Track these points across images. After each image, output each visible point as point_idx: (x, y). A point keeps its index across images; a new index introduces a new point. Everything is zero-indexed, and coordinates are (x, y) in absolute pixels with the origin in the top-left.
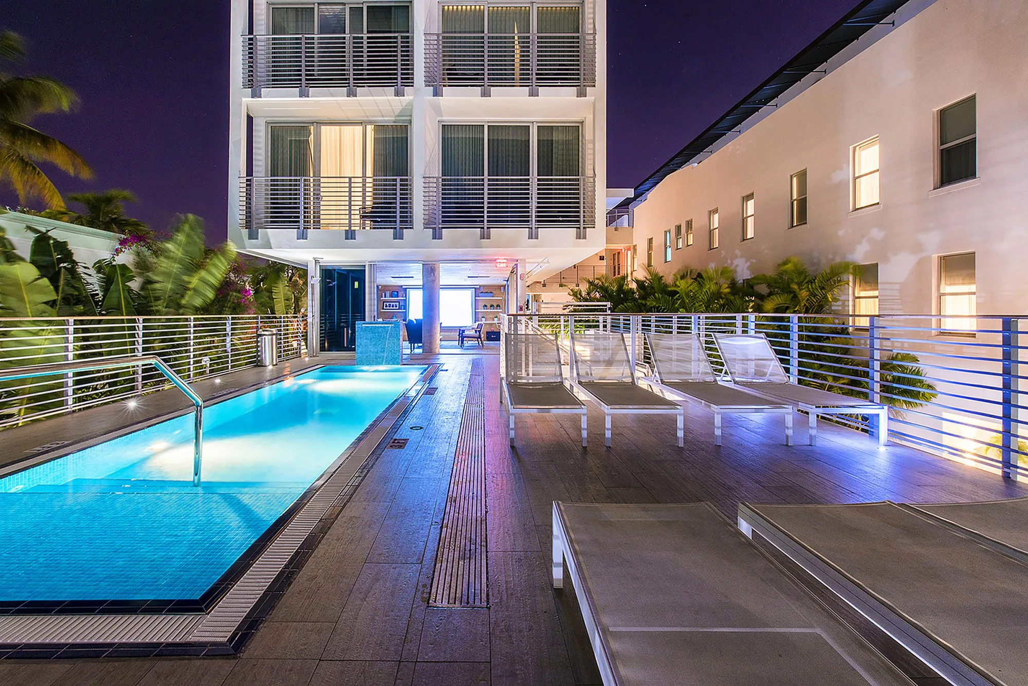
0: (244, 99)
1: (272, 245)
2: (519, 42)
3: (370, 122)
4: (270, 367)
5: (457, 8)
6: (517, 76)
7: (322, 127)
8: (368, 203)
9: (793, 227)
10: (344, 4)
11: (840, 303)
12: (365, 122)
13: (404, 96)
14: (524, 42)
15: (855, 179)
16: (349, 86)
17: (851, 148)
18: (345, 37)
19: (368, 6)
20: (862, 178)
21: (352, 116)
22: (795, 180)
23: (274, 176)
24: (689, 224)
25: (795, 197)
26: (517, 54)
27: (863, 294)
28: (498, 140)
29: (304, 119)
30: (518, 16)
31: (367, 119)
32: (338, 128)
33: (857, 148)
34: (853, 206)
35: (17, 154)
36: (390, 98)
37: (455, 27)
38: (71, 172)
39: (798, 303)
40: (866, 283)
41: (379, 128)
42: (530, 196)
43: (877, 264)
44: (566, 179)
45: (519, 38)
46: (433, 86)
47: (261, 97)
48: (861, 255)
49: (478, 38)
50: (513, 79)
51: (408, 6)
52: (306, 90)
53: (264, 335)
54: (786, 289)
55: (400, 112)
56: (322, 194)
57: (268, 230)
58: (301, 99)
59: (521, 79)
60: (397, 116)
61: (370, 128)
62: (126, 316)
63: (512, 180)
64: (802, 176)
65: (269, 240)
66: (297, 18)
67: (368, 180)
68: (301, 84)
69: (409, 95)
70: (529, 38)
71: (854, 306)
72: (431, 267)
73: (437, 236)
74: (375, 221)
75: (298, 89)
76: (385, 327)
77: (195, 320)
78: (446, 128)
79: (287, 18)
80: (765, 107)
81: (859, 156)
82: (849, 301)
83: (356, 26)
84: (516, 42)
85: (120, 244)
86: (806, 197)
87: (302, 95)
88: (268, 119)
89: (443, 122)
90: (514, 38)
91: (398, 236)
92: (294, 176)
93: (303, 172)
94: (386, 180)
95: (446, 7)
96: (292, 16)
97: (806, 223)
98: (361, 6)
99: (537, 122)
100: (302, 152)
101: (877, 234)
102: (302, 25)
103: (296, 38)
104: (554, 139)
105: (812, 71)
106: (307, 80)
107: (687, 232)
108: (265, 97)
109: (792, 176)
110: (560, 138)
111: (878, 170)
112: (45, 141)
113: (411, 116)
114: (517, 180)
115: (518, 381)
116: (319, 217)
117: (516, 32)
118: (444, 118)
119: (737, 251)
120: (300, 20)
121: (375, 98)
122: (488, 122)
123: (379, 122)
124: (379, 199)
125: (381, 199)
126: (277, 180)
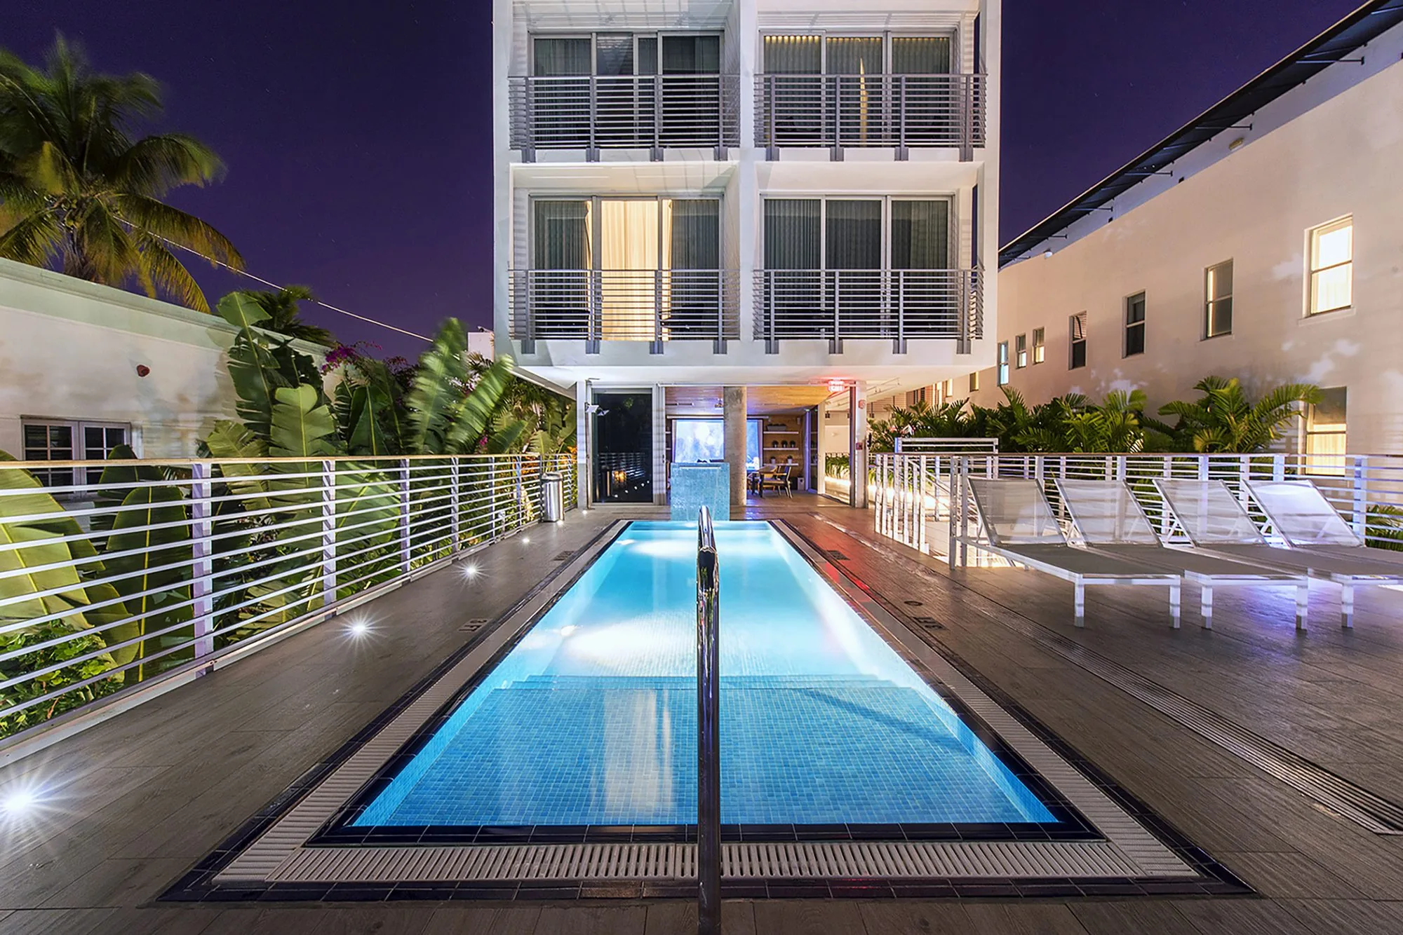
0: (512, 165)
1: (553, 361)
2: (866, 86)
3: (668, 196)
4: (560, 523)
5: (783, 39)
6: (863, 133)
7: (603, 202)
8: (665, 305)
9: (1207, 338)
10: (631, 34)
11: (1283, 440)
12: (661, 196)
13: (727, 160)
14: (873, 87)
15: (1311, 273)
16: (654, 146)
17: (1306, 231)
18: (632, 80)
19: (663, 37)
20: (1320, 273)
21: (646, 188)
22: (1211, 274)
23: (539, 269)
24: (1039, 334)
25: (1211, 298)
26: (863, 102)
27: (1317, 428)
28: (836, 220)
29: (580, 192)
30: (865, 50)
31: (664, 191)
32: (622, 203)
33: (1315, 232)
34: (1307, 311)
35: (150, 239)
36: (706, 162)
37: (780, 66)
38: (215, 262)
39: (1231, 440)
40: (1324, 412)
41: (679, 204)
42: (882, 296)
43: (1345, 389)
44: (929, 273)
45: (866, 80)
46: (765, 146)
47: (535, 162)
48: (1321, 374)
49: (811, 80)
50: (858, 137)
51: (718, 37)
52: (596, 154)
53: (550, 481)
54: (1215, 422)
55: (712, 182)
56: (603, 293)
57: (547, 341)
58: (589, 164)
59: (868, 137)
60: (707, 187)
61: (667, 204)
62: (377, 455)
63: (855, 274)
64: (1225, 271)
65: (548, 354)
66: (566, 53)
67: (665, 274)
68: (589, 143)
69: (734, 157)
70: (881, 80)
71: (1305, 444)
72: (737, 392)
73: (771, 350)
74: (673, 330)
75: (585, 150)
76: (709, 470)
77: (461, 461)
78: (769, 204)
79: (555, 54)
80: (1153, 175)
81: (1318, 240)
82: (1297, 437)
83: (649, 65)
84: (863, 87)
85: (328, 360)
86: (1231, 298)
87: (590, 158)
88: (532, 191)
89: (767, 195)
90: (859, 80)
91: (720, 349)
92: (566, 269)
93: (580, 263)
94: (688, 274)
95: (768, 38)
96: (559, 50)
97: (1230, 333)
98: (654, 36)
99: (892, 196)
100: (576, 235)
101: (1346, 348)
102: (573, 63)
103: (566, 81)
104: (912, 219)
105: (1230, 126)
106: (596, 138)
107: (1035, 345)
108: (540, 161)
109: (1207, 271)
110: (921, 218)
111: (1350, 261)
112: (185, 221)
113: (725, 187)
114: (862, 274)
115: (1002, 542)
116: (600, 324)
117: (862, 72)
118: (768, 190)
119: (1117, 371)
120: (570, 56)
121: (688, 163)
122: (826, 195)
123: (681, 196)
124: (679, 299)
125: (682, 299)
126: (543, 274)
